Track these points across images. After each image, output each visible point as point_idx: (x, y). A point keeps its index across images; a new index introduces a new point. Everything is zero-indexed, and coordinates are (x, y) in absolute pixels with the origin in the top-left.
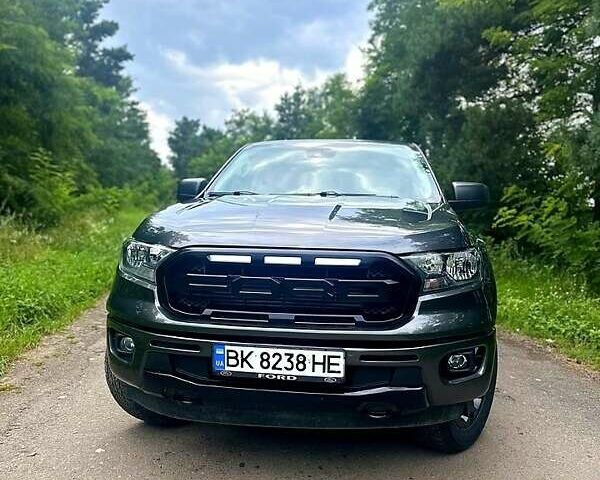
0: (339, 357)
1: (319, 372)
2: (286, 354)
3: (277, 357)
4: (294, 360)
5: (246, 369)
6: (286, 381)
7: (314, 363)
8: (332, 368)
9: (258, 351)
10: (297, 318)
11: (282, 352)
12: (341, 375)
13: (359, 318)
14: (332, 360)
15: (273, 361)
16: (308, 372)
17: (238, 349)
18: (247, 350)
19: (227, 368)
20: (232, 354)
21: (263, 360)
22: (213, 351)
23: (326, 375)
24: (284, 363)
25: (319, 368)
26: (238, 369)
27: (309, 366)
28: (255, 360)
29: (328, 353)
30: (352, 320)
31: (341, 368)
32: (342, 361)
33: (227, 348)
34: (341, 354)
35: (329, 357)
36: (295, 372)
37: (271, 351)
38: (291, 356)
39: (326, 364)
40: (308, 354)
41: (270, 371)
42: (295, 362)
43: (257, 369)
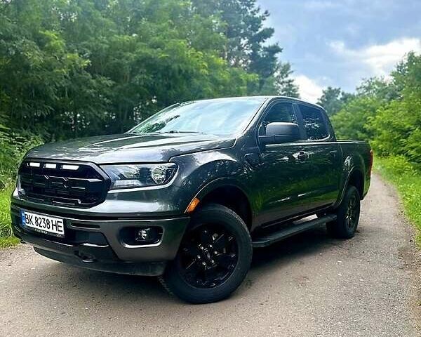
0: (61, 222)
1: (55, 230)
2: (43, 219)
5: (31, 226)
7: (53, 225)
8: (60, 229)
9: (34, 215)
10: (55, 199)
11: (42, 217)
12: (63, 233)
13: (79, 201)
14: (59, 224)
15: (39, 221)
16: (50, 230)
17: (28, 214)
18: (31, 214)
19: (26, 224)
20: (26, 217)
21: (36, 221)
22: (21, 214)
23: (57, 232)
24: (42, 224)
25: (54, 227)
26: (29, 225)
27: (51, 226)
28: (33, 220)
29: (57, 220)
31: (62, 229)
32: (62, 225)
33: (25, 213)
34: (61, 220)
35: (58, 222)
36: (46, 229)
37: (38, 216)
38: (45, 220)
39: (57, 226)
40: (50, 219)
41: (38, 227)
42: (46, 223)
43: (35, 226)
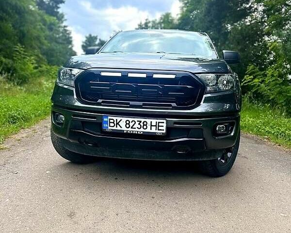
0: (163, 123)
1: (154, 130)
2: (138, 121)
3: (134, 122)
4: (142, 124)
5: (119, 128)
6: (138, 134)
7: (151, 126)
8: (160, 128)
9: (124, 119)
10: (144, 104)
11: (136, 120)
12: (164, 132)
13: (174, 104)
16: (148, 130)
17: (115, 118)
18: (119, 119)
19: (109, 128)
20: (112, 121)
21: (127, 124)
22: (102, 119)
23: (157, 131)
24: (137, 125)
25: (154, 128)
26: (115, 128)
27: (149, 127)
28: (123, 124)
29: (158, 121)
30: (171, 105)
31: (164, 128)
32: (165, 125)
33: (109, 118)
34: (165, 121)
35: (159, 123)
37: (131, 120)
38: (141, 122)
39: (157, 126)
40: (148, 121)
41: (130, 129)
42: (142, 125)
43: (124, 128)
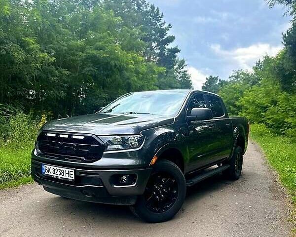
1: (67, 177)
5: (49, 174)
6: (59, 179)
8: (71, 176)
9: (52, 167)
11: (58, 168)
12: (73, 179)
13: (83, 158)
14: (71, 173)
15: (56, 171)
16: (64, 177)
17: (47, 166)
18: (50, 167)
19: (45, 173)
20: (46, 168)
21: (53, 171)
22: (42, 166)
23: (69, 178)
24: (58, 173)
25: (67, 175)
26: (47, 173)
27: (65, 174)
28: (51, 170)
29: (69, 170)
30: (80, 159)
31: (73, 176)
32: (73, 173)
33: (45, 165)
34: (73, 171)
36: (61, 176)
37: (55, 168)
38: (60, 170)
39: (69, 174)
40: (64, 169)
41: (55, 175)
42: (61, 172)
43: (52, 174)
